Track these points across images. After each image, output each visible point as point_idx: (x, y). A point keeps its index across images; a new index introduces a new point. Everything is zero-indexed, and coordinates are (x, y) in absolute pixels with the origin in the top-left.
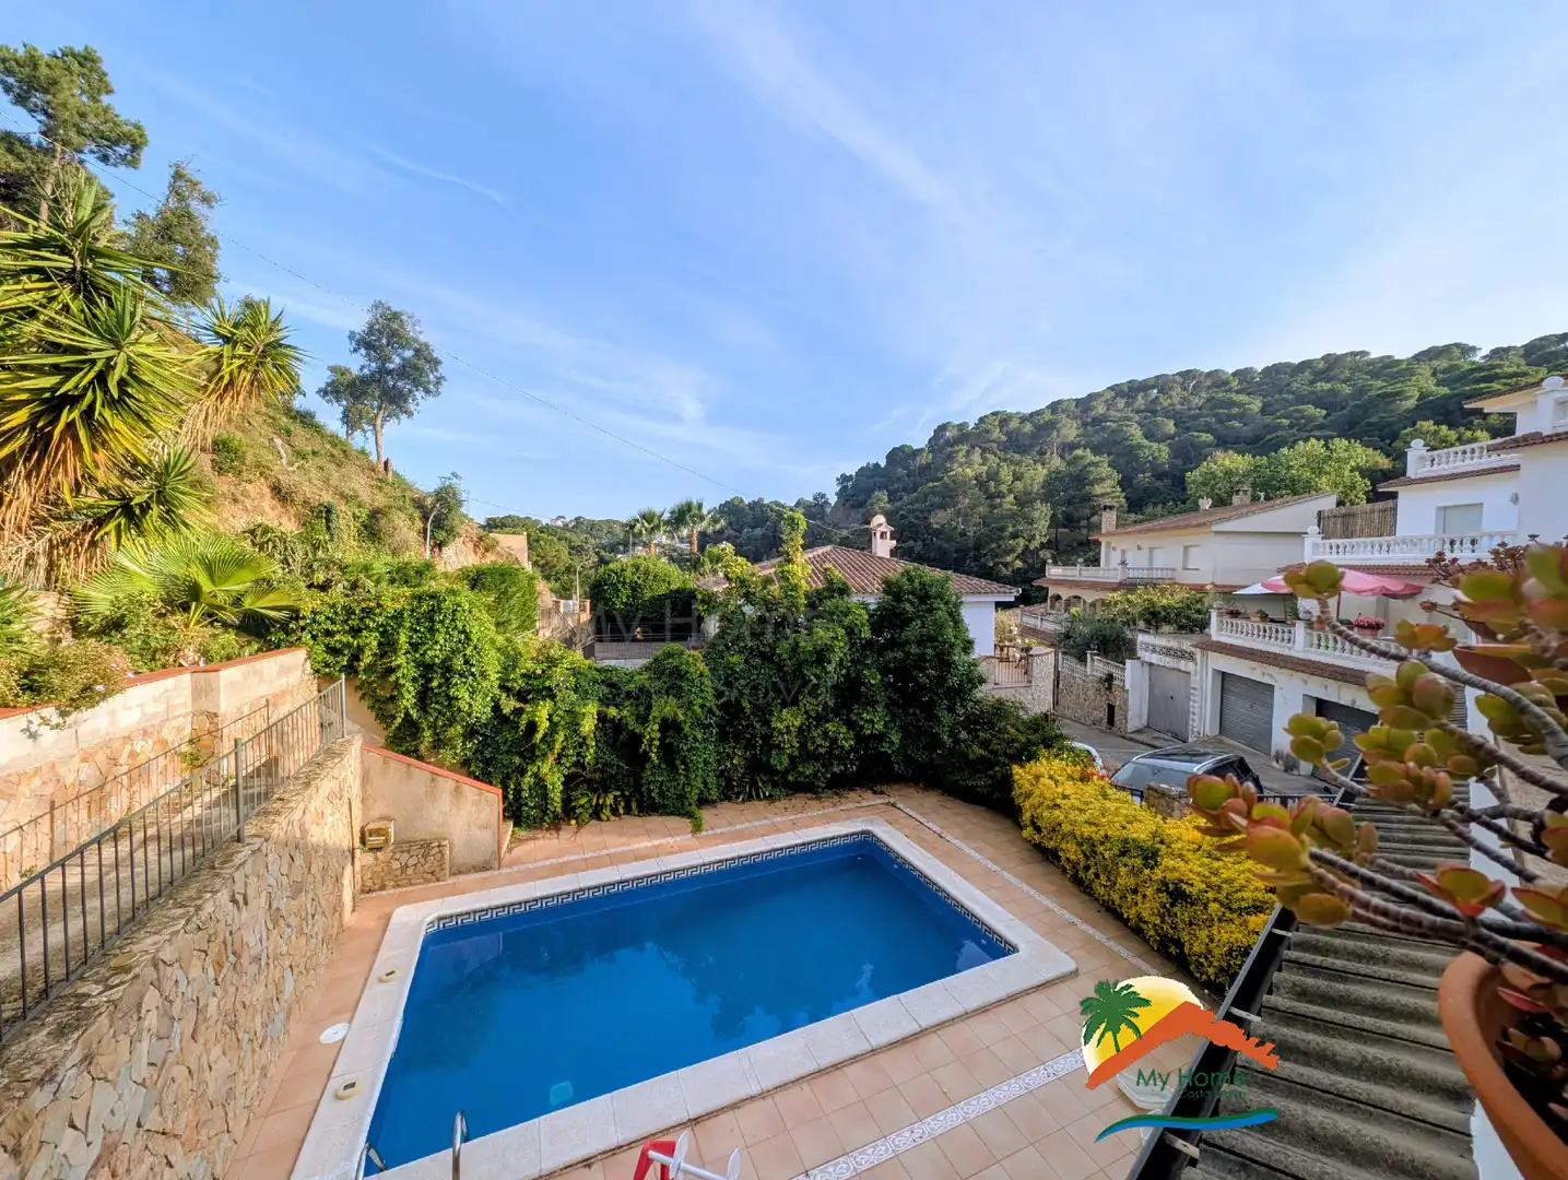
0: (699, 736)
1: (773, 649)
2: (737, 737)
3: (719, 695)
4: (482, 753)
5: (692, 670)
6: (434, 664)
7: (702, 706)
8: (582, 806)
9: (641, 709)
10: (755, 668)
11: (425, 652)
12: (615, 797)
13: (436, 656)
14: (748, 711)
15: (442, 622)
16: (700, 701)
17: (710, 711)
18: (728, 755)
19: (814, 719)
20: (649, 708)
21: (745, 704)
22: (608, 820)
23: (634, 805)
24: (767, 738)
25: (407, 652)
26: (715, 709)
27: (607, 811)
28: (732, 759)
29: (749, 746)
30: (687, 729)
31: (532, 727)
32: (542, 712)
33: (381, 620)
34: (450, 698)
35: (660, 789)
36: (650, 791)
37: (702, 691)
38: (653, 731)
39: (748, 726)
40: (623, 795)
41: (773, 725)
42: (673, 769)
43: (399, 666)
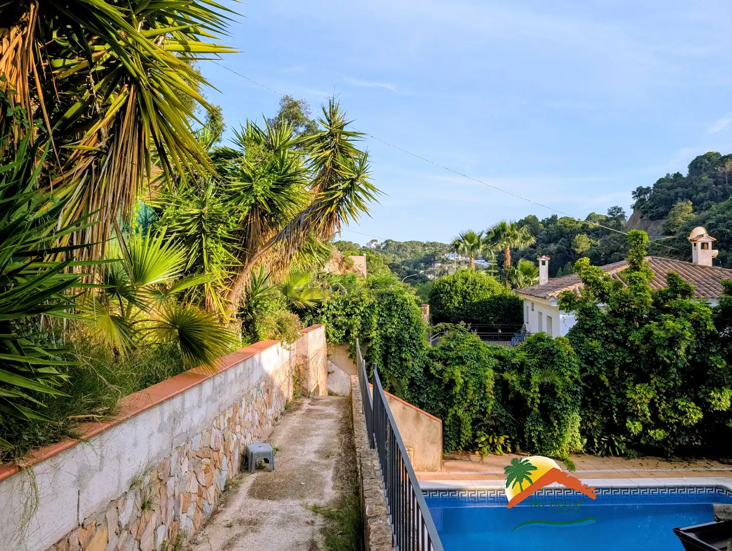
0: (569, 399)
1: (626, 338)
2: (596, 404)
3: (582, 370)
4: (418, 399)
5: (562, 349)
6: (392, 337)
7: (571, 377)
8: (482, 443)
9: (524, 376)
10: (611, 351)
11: (387, 329)
12: (506, 439)
13: (393, 332)
14: (607, 384)
15: (396, 310)
16: (569, 373)
17: (576, 382)
18: (588, 417)
19: (664, 394)
20: (529, 376)
21: (603, 378)
22: (501, 455)
23: (518, 447)
24: (622, 407)
25: (377, 329)
26: (580, 380)
27: (500, 448)
28: (592, 422)
29: (607, 413)
30: (560, 394)
31: (452, 383)
32: (457, 372)
33: (362, 309)
34: (401, 359)
35: (539, 436)
36: (530, 437)
37: (570, 366)
38: (534, 393)
39: (605, 397)
40: (510, 439)
41: (628, 396)
42: (548, 424)
43: (373, 338)
